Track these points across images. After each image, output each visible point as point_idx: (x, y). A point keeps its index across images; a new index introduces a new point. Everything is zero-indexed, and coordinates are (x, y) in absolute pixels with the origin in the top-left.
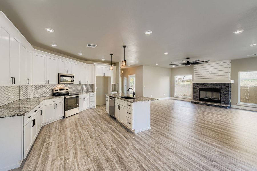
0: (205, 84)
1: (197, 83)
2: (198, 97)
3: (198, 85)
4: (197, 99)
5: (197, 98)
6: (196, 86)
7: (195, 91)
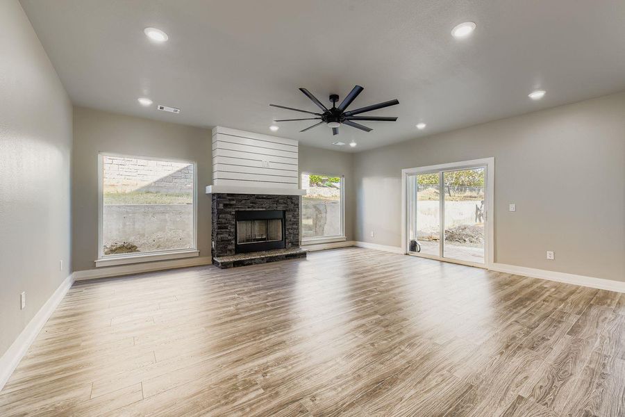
0: (252, 199)
1: (228, 195)
2: (234, 242)
3: (234, 202)
4: (230, 250)
5: (230, 247)
6: (225, 205)
7: (224, 221)
